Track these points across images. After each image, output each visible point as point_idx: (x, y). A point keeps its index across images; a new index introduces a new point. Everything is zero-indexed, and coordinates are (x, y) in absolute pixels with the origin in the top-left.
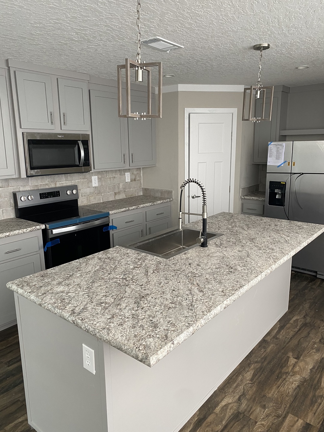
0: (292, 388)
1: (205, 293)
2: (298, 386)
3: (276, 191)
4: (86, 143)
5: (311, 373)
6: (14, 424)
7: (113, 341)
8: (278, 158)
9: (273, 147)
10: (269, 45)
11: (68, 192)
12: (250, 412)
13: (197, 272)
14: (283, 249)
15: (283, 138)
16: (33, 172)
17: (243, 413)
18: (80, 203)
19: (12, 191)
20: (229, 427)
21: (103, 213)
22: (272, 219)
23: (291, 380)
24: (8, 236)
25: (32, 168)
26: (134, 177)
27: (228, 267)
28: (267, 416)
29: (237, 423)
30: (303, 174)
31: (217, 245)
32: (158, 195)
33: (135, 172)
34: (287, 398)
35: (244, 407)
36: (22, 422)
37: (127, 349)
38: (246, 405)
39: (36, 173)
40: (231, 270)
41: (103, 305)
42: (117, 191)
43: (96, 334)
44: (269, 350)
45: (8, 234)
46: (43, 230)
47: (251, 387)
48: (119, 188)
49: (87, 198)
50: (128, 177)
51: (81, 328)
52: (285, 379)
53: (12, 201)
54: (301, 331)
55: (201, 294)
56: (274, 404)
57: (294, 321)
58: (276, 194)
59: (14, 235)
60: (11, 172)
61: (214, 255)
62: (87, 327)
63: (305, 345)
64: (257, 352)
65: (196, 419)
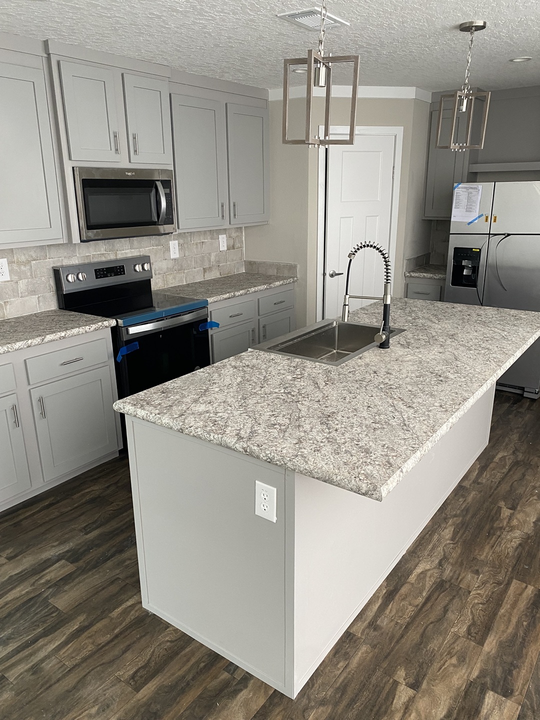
0: (512, 547)
1: (416, 409)
2: (520, 545)
3: (464, 263)
4: (167, 184)
5: (535, 527)
6: (122, 608)
7: (316, 470)
8: (469, 210)
9: (461, 192)
10: (485, 23)
11: (138, 268)
12: (459, 580)
13: (392, 383)
14: (503, 348)
15: (473, 177)
16: (92, 233)
17: (450, 581)
18: (154, 287)
19: (52, 266)
20: (433, 599)
21: (196, 302)
22: (468, 305)
23: (509, 537)
24: (64, 337)
25: (89, 227)
26: (231, 243)
27: (434, 375)
28: (484, 583)
29: (443, 594)
30: (509, 235)
31: (402, 345)
32: (272, 272)
33: (234, 235)
34: (507, 561)
35: (449, 574)
36: (133, 606)
37: (341, 480)
38: (451, 571)
39: (95, 236)
40: (440, 379)
41: (277, 426)
42: (207, 266)
43: (285, 464)
44: (470, 499)
45: (63, 334)
46: (112, 328)
47: (454, 549)
48: (210, 261)
49: (163, 277)
50: (223, 242)
51: (258, 457)
52: (499, 536)
53: (52, 282)
54: (511, 473)
55: (412, 410)
56: (491, 569)
57: (500, 459)
58: (464, 267)
59: (72, 336)
60: (57, 234)
61: (405, 359)
62: (269, 455)
63: (520, 491)
64: (453, 502)
65: (385, 591)
